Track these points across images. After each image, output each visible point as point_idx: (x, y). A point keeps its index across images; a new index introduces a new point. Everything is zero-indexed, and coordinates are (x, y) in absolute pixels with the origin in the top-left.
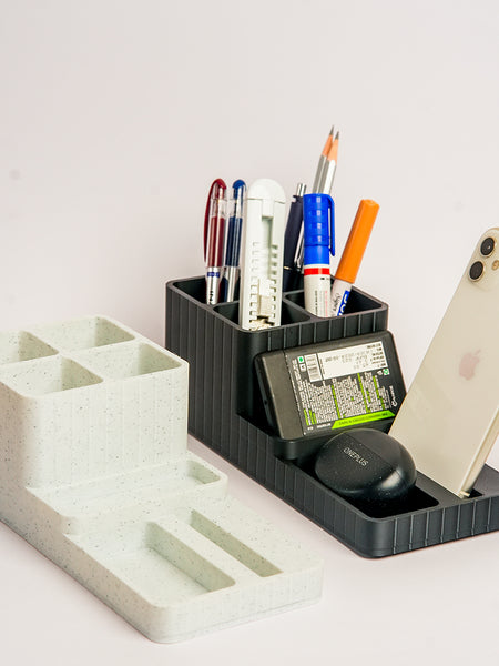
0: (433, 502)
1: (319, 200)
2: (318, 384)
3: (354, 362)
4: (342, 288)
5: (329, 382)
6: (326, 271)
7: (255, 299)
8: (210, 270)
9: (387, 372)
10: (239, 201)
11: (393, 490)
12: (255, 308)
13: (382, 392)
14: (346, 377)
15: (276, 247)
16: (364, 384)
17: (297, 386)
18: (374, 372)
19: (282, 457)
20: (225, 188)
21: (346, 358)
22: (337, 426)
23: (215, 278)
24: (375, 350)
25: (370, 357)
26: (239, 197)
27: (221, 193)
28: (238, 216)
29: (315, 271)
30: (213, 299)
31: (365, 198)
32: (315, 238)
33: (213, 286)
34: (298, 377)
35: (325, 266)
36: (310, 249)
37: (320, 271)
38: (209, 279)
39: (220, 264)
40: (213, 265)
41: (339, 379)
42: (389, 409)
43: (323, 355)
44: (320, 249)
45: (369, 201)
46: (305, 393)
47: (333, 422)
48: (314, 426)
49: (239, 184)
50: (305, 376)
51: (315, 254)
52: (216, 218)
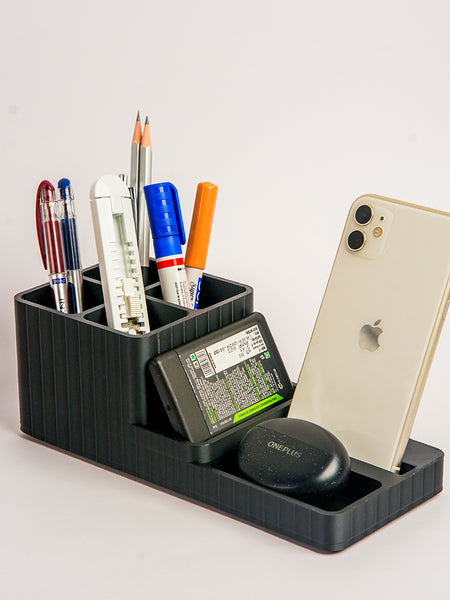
0: (376, 485)
1: (161, 189)
2: (213, 379)
3: (238, 351)
4: (196, 275)
5: (221, 375)
6: (180, 261)
7: (122, 302)
8: (54, 277)
9: (268, 356)
10: (68, 201)
11: (335, 478)
12: (124, 310)
13: (268, 377)
14: (234, 367)
15: (128, 244)
16: (252, 371)
17: (195, 385)
18: (257, 357)
19: (196, 462)
20: (53, 190)
21: (231, 347)
22: (237, 419)
23: (61, 285)
24: (253, 335)
25: (250, 342)
26: (68, 197)
27: (50, 195)
28: (70, 217)
29: (170, 263)
30: (62, 307)
31: (202, 181)
32: (164, 229)
33: (60, 293)
34: (194, 376)
35: (178, 256)
36: (161, 241)
37: (175, 262)
38: (55, 287)
39: (62, 270)
40: (57, 272)
41: (230, 370)
42: (277, 393)
43: (211, 349)
44: (171, 240)
45: (207, 183)
46: (204, 391)
47: (233, 416)
48: (218, 423)
49: (64, 184)
50: (199, 372)
51: (167, 246)
52: (50, 222)
